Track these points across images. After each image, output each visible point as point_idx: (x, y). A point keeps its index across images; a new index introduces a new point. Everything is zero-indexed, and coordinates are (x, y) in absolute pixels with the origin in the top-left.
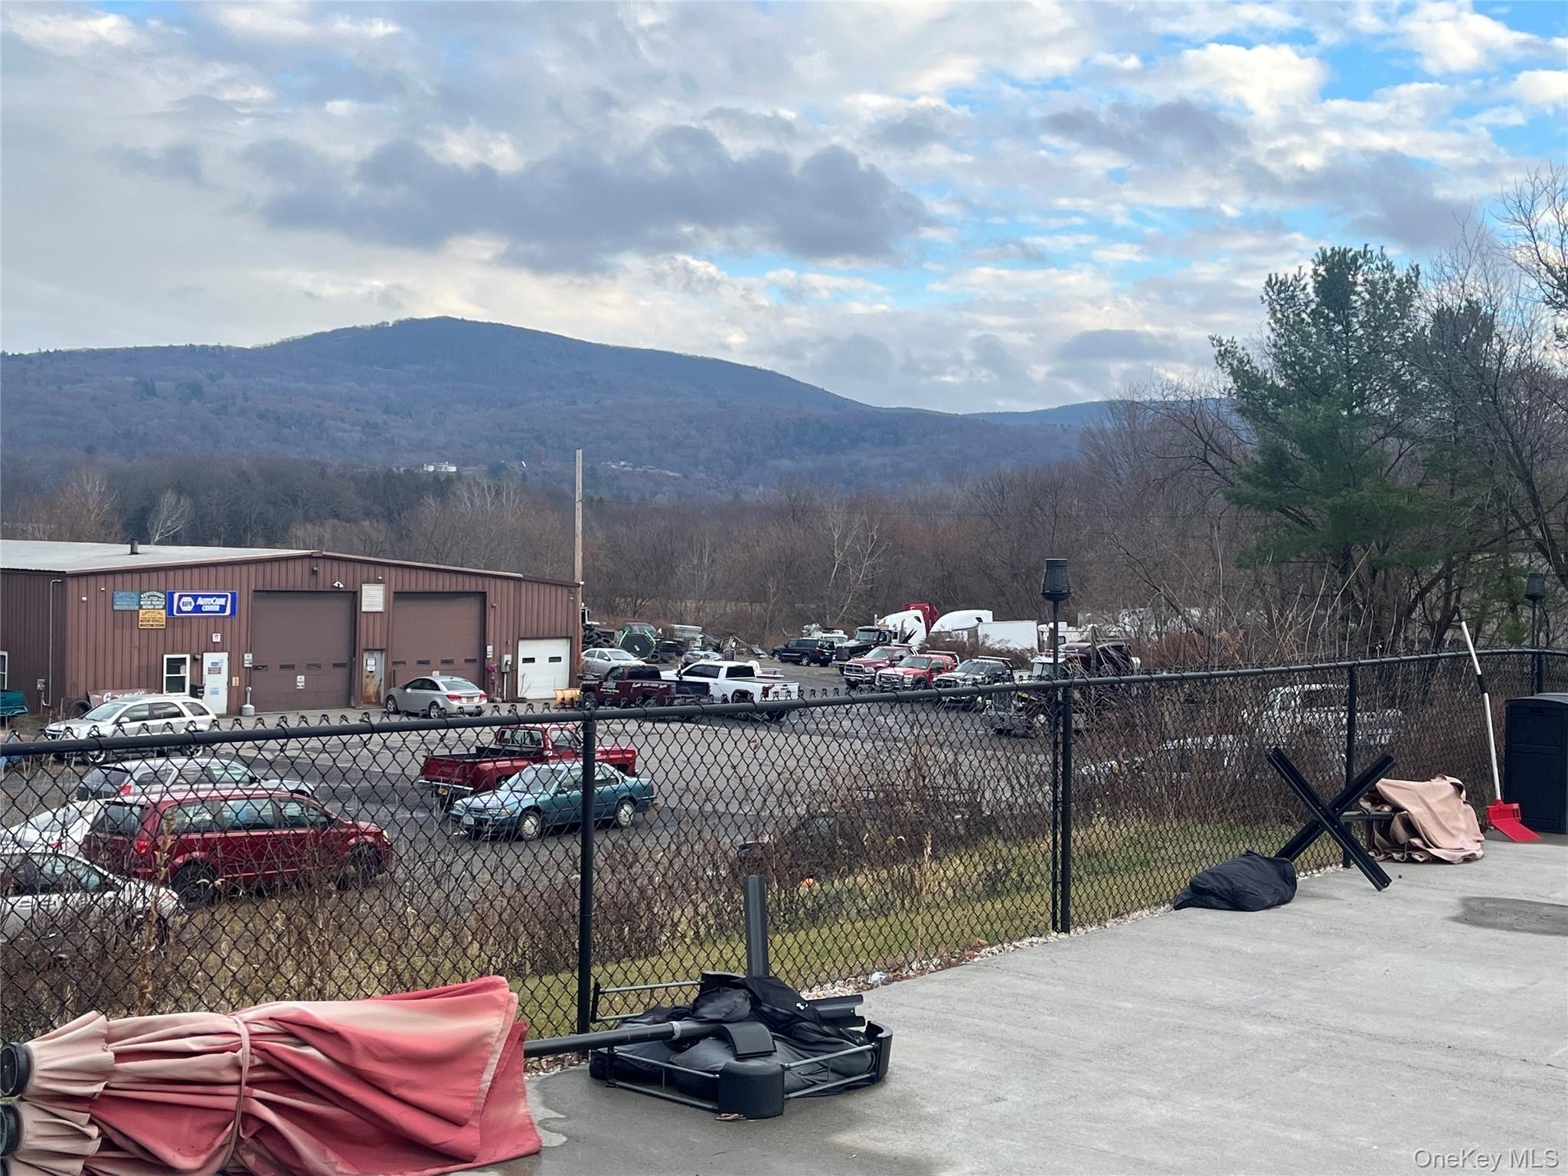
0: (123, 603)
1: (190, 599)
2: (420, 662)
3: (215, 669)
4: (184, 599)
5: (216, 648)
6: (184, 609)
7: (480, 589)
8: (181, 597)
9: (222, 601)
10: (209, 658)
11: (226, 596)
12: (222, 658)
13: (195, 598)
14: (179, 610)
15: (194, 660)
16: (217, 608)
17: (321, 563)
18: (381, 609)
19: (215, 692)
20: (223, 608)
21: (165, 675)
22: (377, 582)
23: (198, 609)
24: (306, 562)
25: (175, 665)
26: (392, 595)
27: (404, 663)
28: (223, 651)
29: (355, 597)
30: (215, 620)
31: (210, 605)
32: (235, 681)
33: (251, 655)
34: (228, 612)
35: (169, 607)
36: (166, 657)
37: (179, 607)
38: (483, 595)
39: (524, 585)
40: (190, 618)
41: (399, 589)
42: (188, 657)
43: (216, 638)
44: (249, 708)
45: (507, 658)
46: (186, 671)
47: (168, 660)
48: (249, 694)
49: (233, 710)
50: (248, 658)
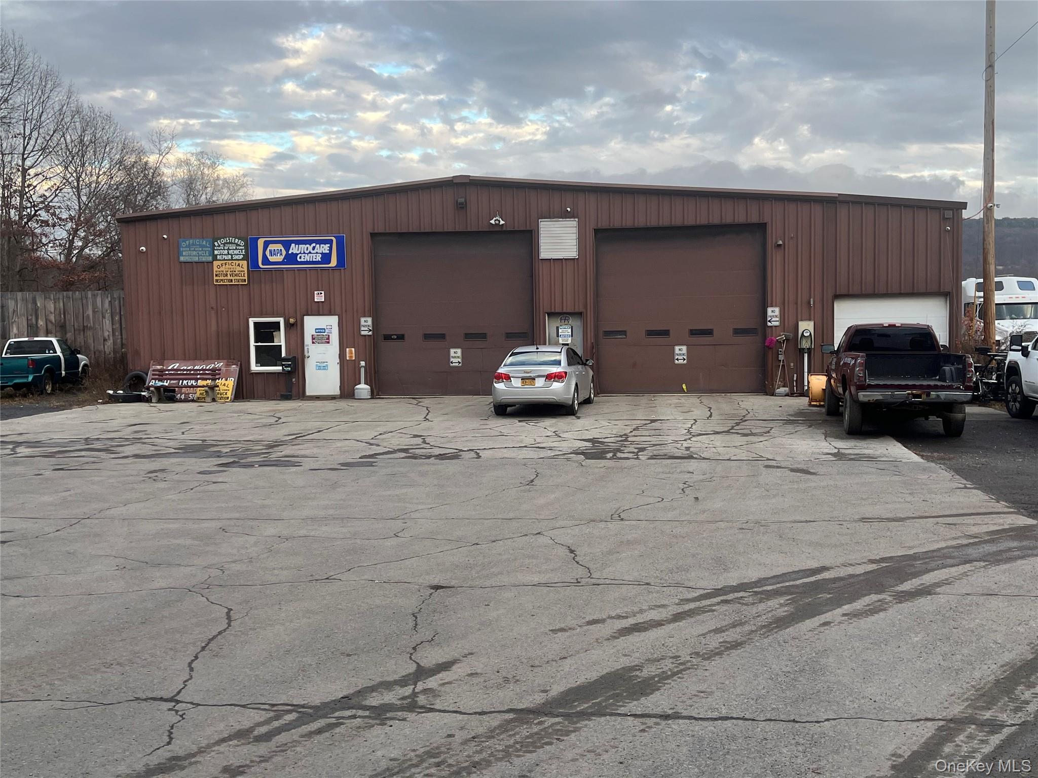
0: (190, 253)
1: (279, 247)
2: (650, 333)
3: (322, 338)
4: (271, 247)
5: (320, 310)
6: (272, 259)
7: (754, 218)
8: (266, 244)
9: (325, 248)
10: (311, 324)
11: (331, 242)
12: (331, 323)
13: (287, 244)
14: (266, 261)
15: (289, 326)
16: (319, 258)
17: (471, 192)
18: (573, 255)
19: (322, 366)
20: (326, 258)
21: (252, 343)
22: (565, 215)
23: (291, 259)
24: (449, 193)
25: (265, 332)
26: (590, 235)
27: (624, 333)
28: (330, 313)
29: (527, 238)
30: (319, 272)
31: (308, 253)
32: (350, 353)
33: (370, 320)
34: (334, 262)
35: (251, 255)
36: (252, 321)
37: (264, 255)
38: (762, 227)
40: (281, 270)
41: (604, 224)
42: (281, 320)
43: (319, 297)
44: (363, 388)
45: (806, 327)
46: (281, 340)
47: (255, 324)
48: (363, 370)
49: (347, 392)
50: (366, 323)
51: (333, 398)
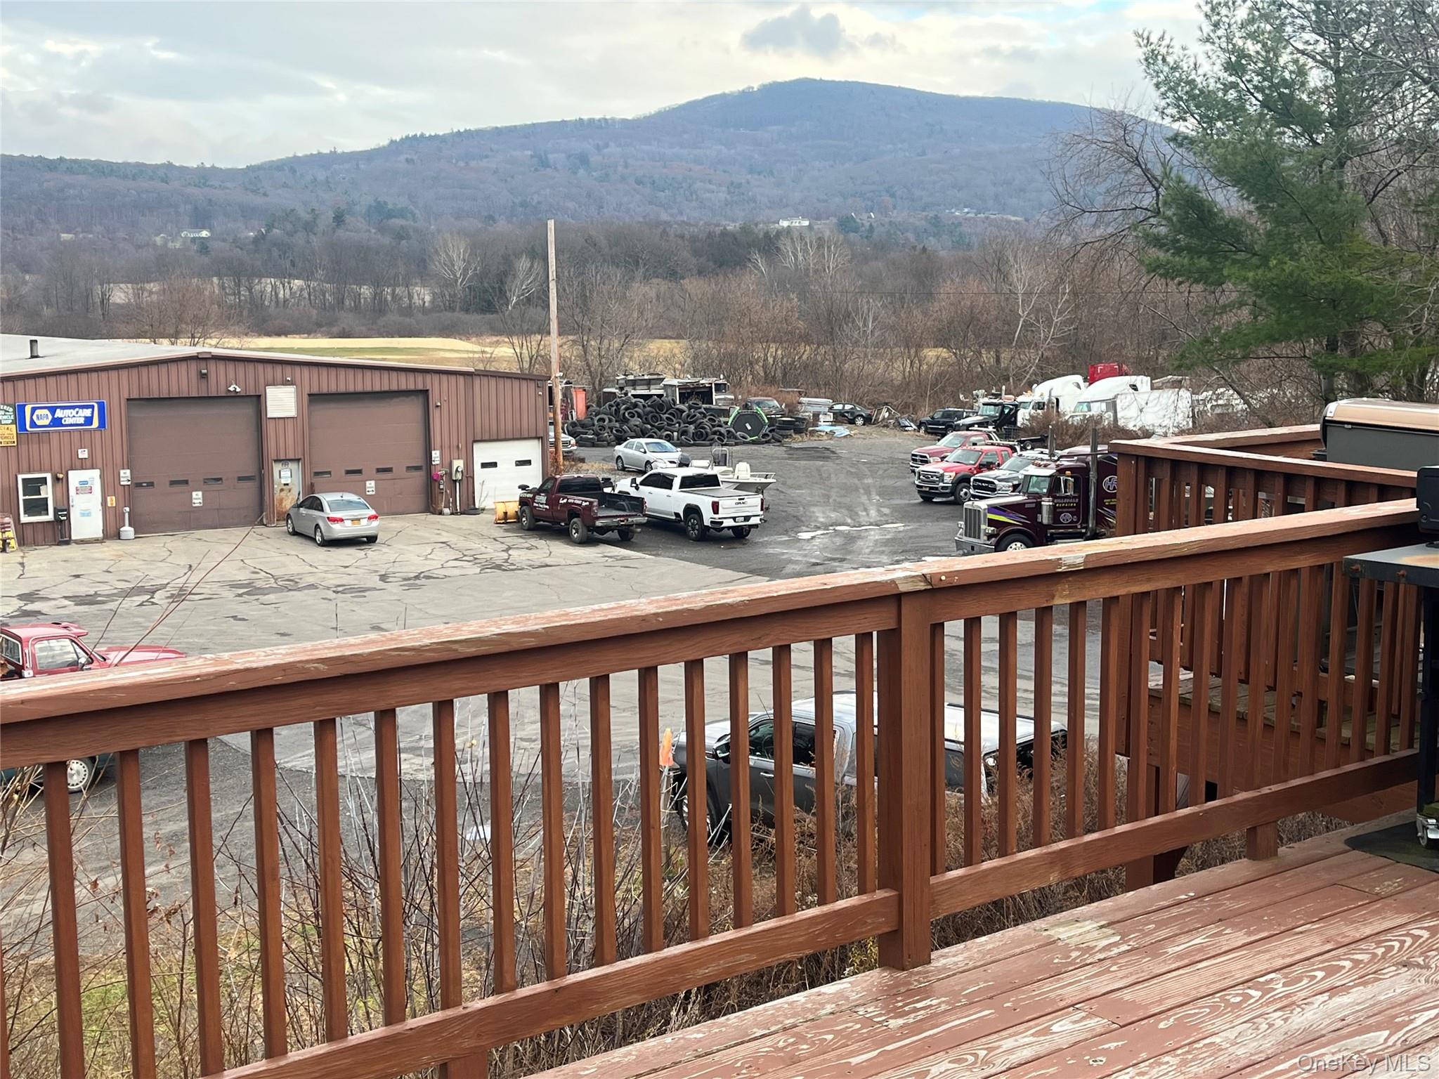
1: (46, 412)
2: (348, 472)
3: (85, 488)
4: (38, 412)
5: (83, 465)
6: (38, 423)
7: (420, 387)
8: (34, 410)
9: (88, 412)
10: (75, 477)
11: (92, 407)
12: (93, 476)
13: (53, 410)
14: (33, 424)
15: (56, 479)
16: (82, 421)
17: (212, 365)
18: (293, 413)
19: (86, 514)
20: (89, 421)
21: (21, 497)
22: (286, 383)
23: (57, 422)
24: (193, 366)
25: (33, 486)
26: (306, 398)
27: (329, 473)
28: (93, 468)
29: (258, 400)
30: (82, 433)
31: (73, 417)
32: (111, 501)
33: (128, 472)
34: (96, 424)
35: (19, 420)
36: (20, 477)
37: (32, 420)
38: (425, 393)
39: (477, 381)
40: (48, 432)
41: (315, 390)
42: (49, 476)
43: (83, 454)
44: (128, 531)
45: (459, 464)
46: (47, 492)
47: (24, 480)
48: (127, 515)
49: (111, 533)
50: (125, 474)
51: (96, 541)
